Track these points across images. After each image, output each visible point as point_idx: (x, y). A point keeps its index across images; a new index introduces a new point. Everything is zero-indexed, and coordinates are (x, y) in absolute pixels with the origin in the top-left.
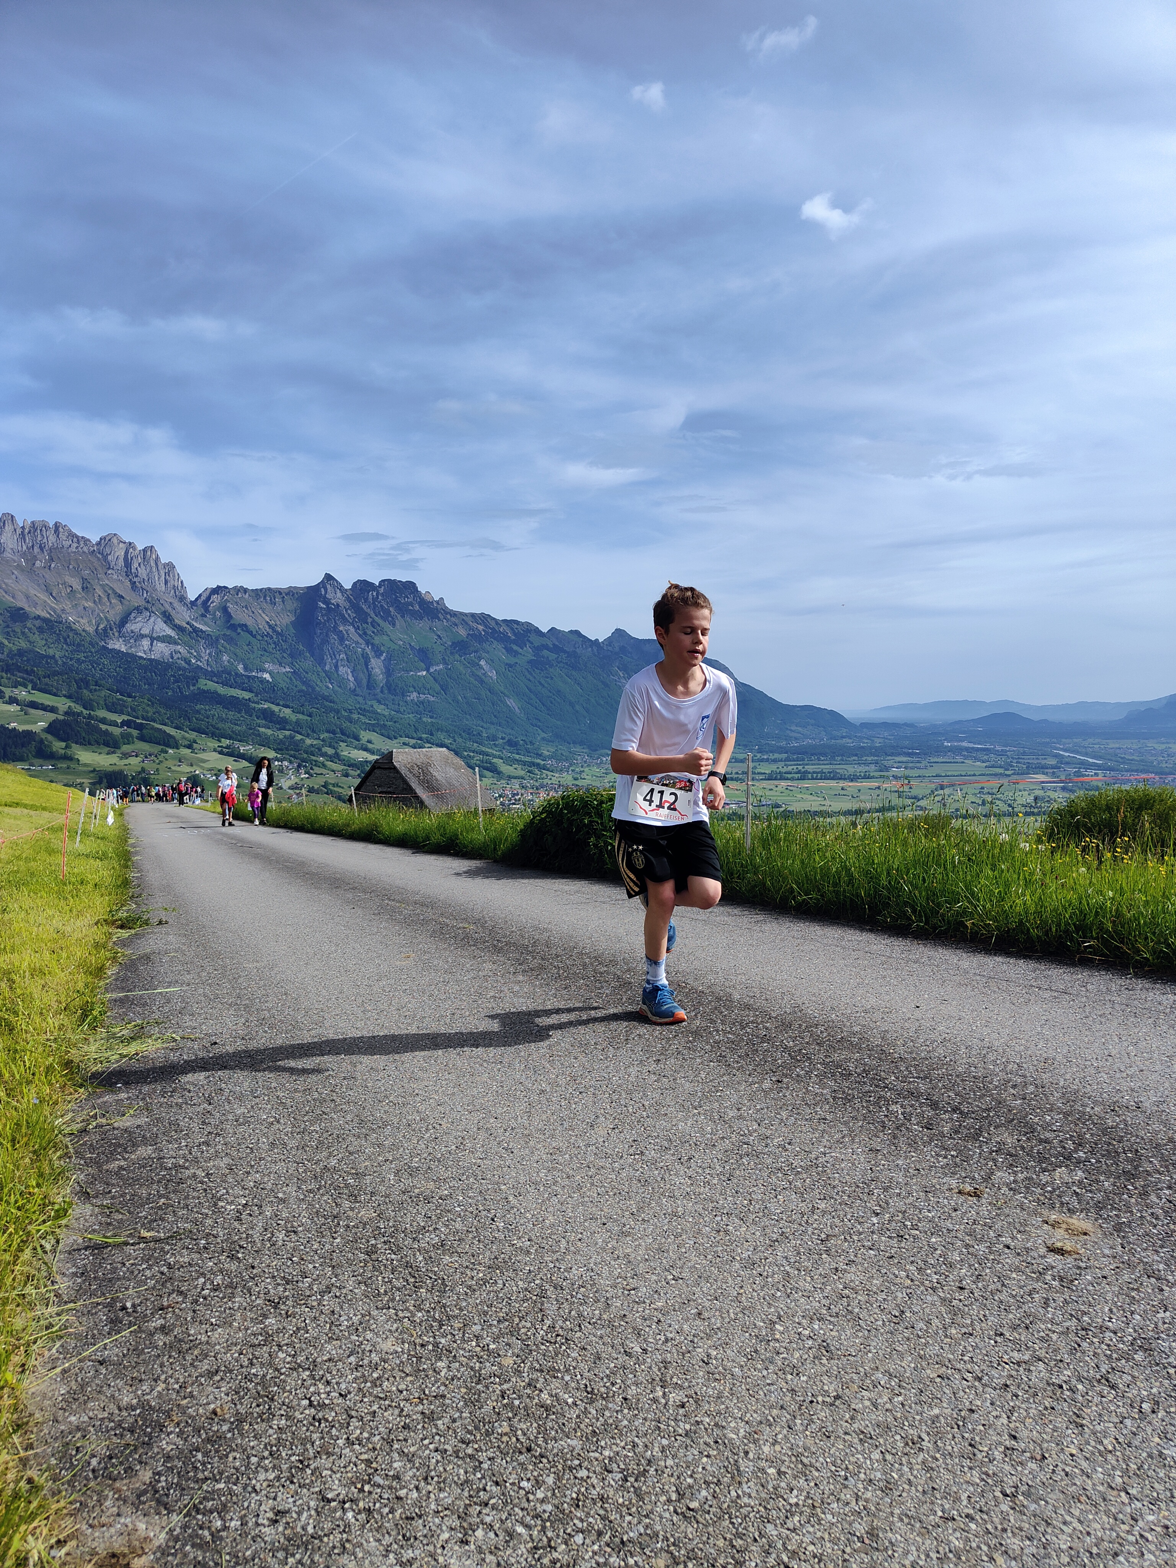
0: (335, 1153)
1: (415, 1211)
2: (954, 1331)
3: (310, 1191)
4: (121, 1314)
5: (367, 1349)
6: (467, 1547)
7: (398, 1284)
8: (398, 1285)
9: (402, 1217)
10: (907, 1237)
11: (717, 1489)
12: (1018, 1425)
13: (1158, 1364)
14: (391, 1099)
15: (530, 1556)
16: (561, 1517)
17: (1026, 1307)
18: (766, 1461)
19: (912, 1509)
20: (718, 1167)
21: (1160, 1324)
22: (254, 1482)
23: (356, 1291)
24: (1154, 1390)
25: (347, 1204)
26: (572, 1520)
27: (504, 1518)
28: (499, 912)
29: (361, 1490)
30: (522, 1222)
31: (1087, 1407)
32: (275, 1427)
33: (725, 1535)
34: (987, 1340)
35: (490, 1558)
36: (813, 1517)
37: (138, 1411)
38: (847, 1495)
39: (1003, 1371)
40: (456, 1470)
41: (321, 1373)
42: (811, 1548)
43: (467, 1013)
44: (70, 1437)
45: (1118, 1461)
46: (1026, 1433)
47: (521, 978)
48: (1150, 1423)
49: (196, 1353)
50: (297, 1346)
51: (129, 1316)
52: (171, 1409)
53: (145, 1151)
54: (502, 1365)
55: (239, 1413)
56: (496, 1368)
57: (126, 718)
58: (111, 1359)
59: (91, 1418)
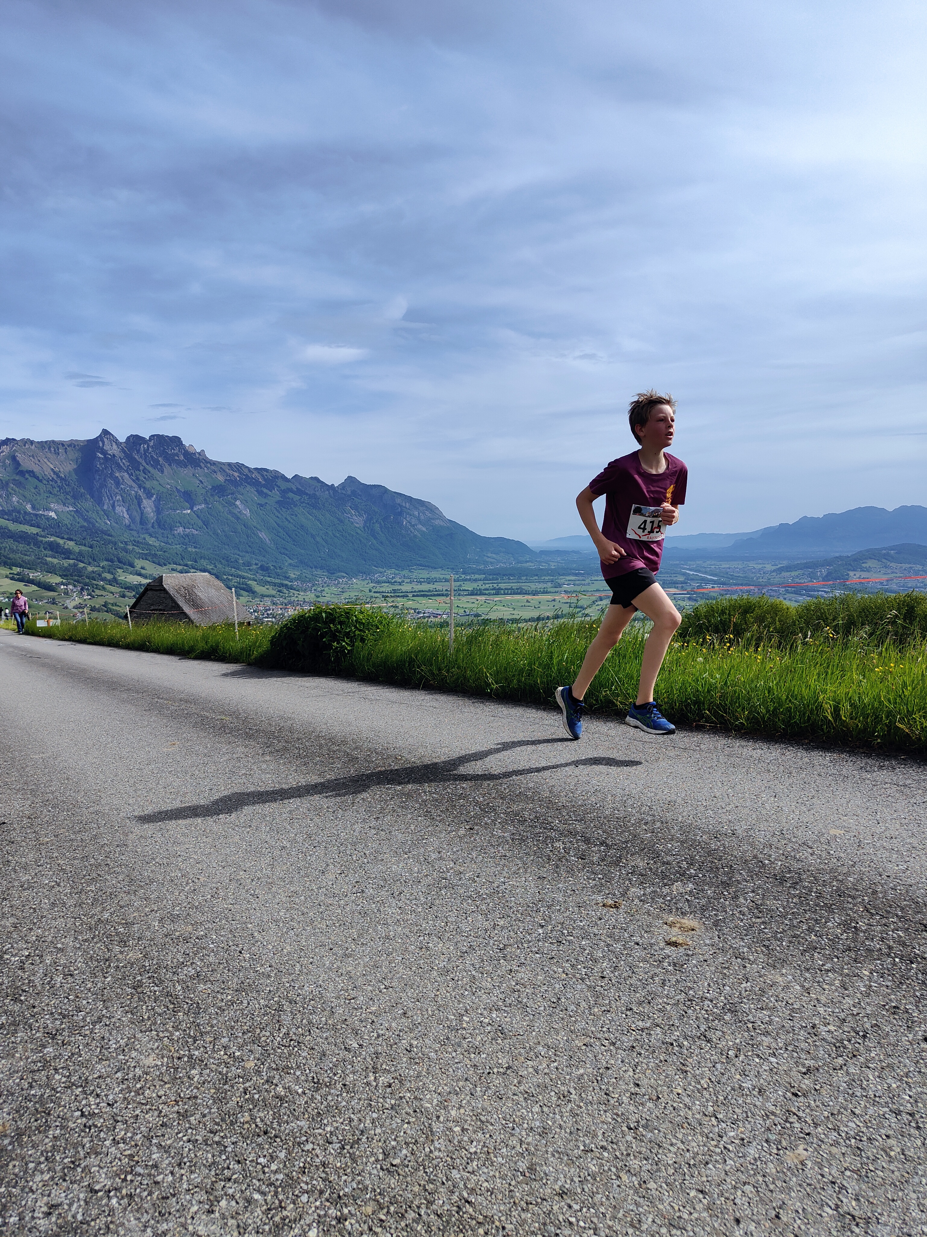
0: (108, 907)
1: (175, 950)
2: (596, 1010)
3: (86, 941)
5: (132, 1065)
6: (212, 1216)
7: (160, 1010)
9: (164, 956)
10: (564, 942)
11: (415, 1148)
12: (640, 1075)
13: (740, 1022)
14: (157, 860)
15: (265, 1216)
16: (291, 1182)
17: (648, 988)
18: (453, 1122)
19: (562, 1146)
20: (422, 898)
21: (743, 992)
22: (31, 1183)
23: (124, 1019)
24: (738, 1041)
25: (117, 949)
26: (299, 1184)
27: (244, 1188)
28: (251, 706)
29: (125, 1180)
30: (264, 952)
31: (691, 1057)
32: (51, 1136)
33: (420, 1182)
34: (620, 1014)
35: (231, 1222)
36: (488, 1161)
38: (514, 1142)
39: (631, 1036)
40: (205, 1155)
41: (91, 1089)
42: (485, 1184)
43: (223, 788)
45: (710, 1095)
46: (646, 1081)
47: (268, 758)
48: (734, 1065)
50: (71, 1068)
54: (245, 1068)
55: (19, 1128)
56: (240, 1071)
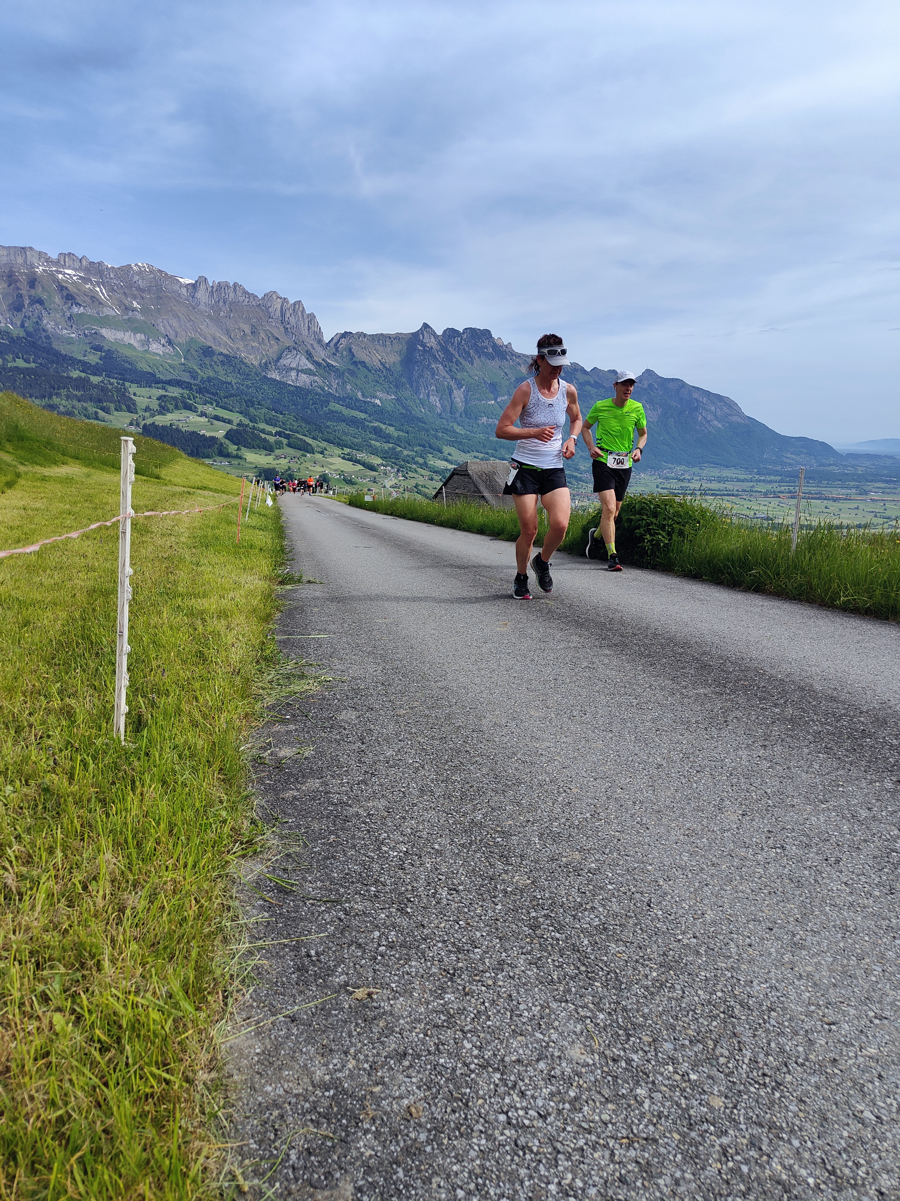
0: (479, 807)
1: (568, 883)
3: (463, 846)
4: (306, 961)
5: (557, 1054)
7: (570, 970)
8: (571, 973)
14: (519, 756)
20: (873, 876)
23: (529, 973)
25: (499, 865)
28: (572, 592)
32: (476, 1148)
37: (332, 1092)
44: (267, 1115)
47: (607, 652)
49: (381, 1024)
50: (482, 1035)
51: (314, 966)
52: (364, 1097)
53: (314, 784)
54: (712, 1107)
55: (435, 1119)
56: (705, 1110)
57: (278, 429)
58: (301, 1016)
59: (287, 1092)
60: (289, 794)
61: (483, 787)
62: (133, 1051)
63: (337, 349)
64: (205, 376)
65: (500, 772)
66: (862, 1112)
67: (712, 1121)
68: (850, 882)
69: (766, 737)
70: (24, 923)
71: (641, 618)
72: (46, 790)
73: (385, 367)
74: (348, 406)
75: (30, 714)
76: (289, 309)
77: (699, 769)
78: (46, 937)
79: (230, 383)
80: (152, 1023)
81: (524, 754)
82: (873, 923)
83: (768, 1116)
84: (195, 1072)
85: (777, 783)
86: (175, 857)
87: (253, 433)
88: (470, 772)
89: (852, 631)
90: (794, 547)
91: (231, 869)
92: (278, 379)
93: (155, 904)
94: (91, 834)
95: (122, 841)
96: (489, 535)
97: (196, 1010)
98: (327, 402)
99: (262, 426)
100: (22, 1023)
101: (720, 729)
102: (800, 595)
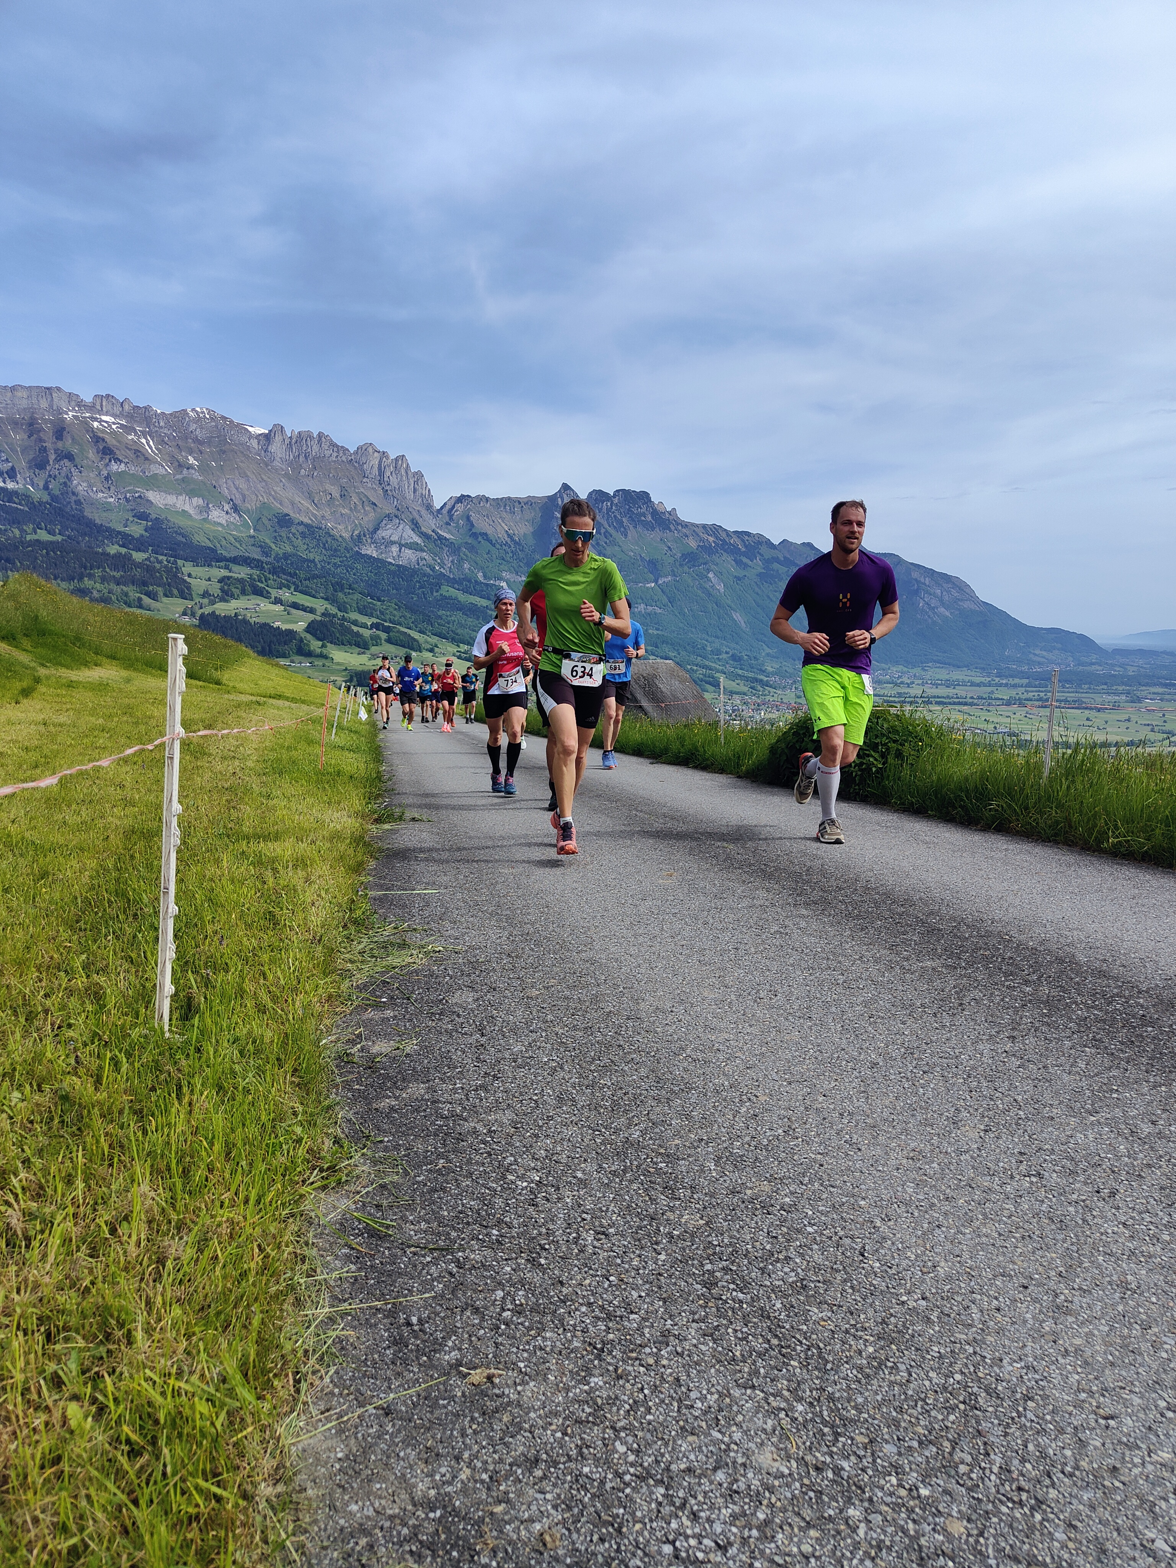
0: (636, 1120)
1: (754, 1224)
4: (406, 1331)
5: (740, 1460)
7: (758, 1345)
8: (758, 1347)
23: (703, 1348)
25: (663, 1200)
37: (438, 1513)
44: (351, 1545)
49: (505, 1419)
50: (640, 1434)
51: (416, 1338)
52: (482, 1520)
53: (417, 1090)
54: (950, 1534)
55: (577, 1550)
56: (941, 1538)
57: (375, 620)
58: (398, 1408)
59: (378, 1512)
60: (384, 1104)
61: (641, 1095)
62: (172, 1457)
63: (451, 517)
64: (281, 552)
65: (664, 1074)
66: (1153, 1541)
67: (951, 1554)
68: (1130, 1222)
69: (1015, 1025)
70: (31, 1279)
71: (849, 867)
72: (65, 1098)
73: (512, 540)
74: (465, 591)
75: (47, 996)
76: (389, 466)
77: (926, 1069)
78: (61, 1299)
79: (313, 561)
80: (198, 1416)
81: (695, 1050)
82: (1162, 1278)
83: (1026, 1547)
84: (255, 1485)
85: (1030, 1088)
86: (233, 1189)
87: (342, 625)
88: (623, 1073)
89: (1125, 883)
90: (1046, 773)
91: (307, 1205)
92: (375, 555)
93: (206, 1253)
94: (123, 1158)
95: (164, 1168)
96: (648, 757)
97: (258, 1398)
98: (439, 585)
99: (354, 616)
100: (26, 1416)
101: (954, 1015)
102: (1056, 835)
